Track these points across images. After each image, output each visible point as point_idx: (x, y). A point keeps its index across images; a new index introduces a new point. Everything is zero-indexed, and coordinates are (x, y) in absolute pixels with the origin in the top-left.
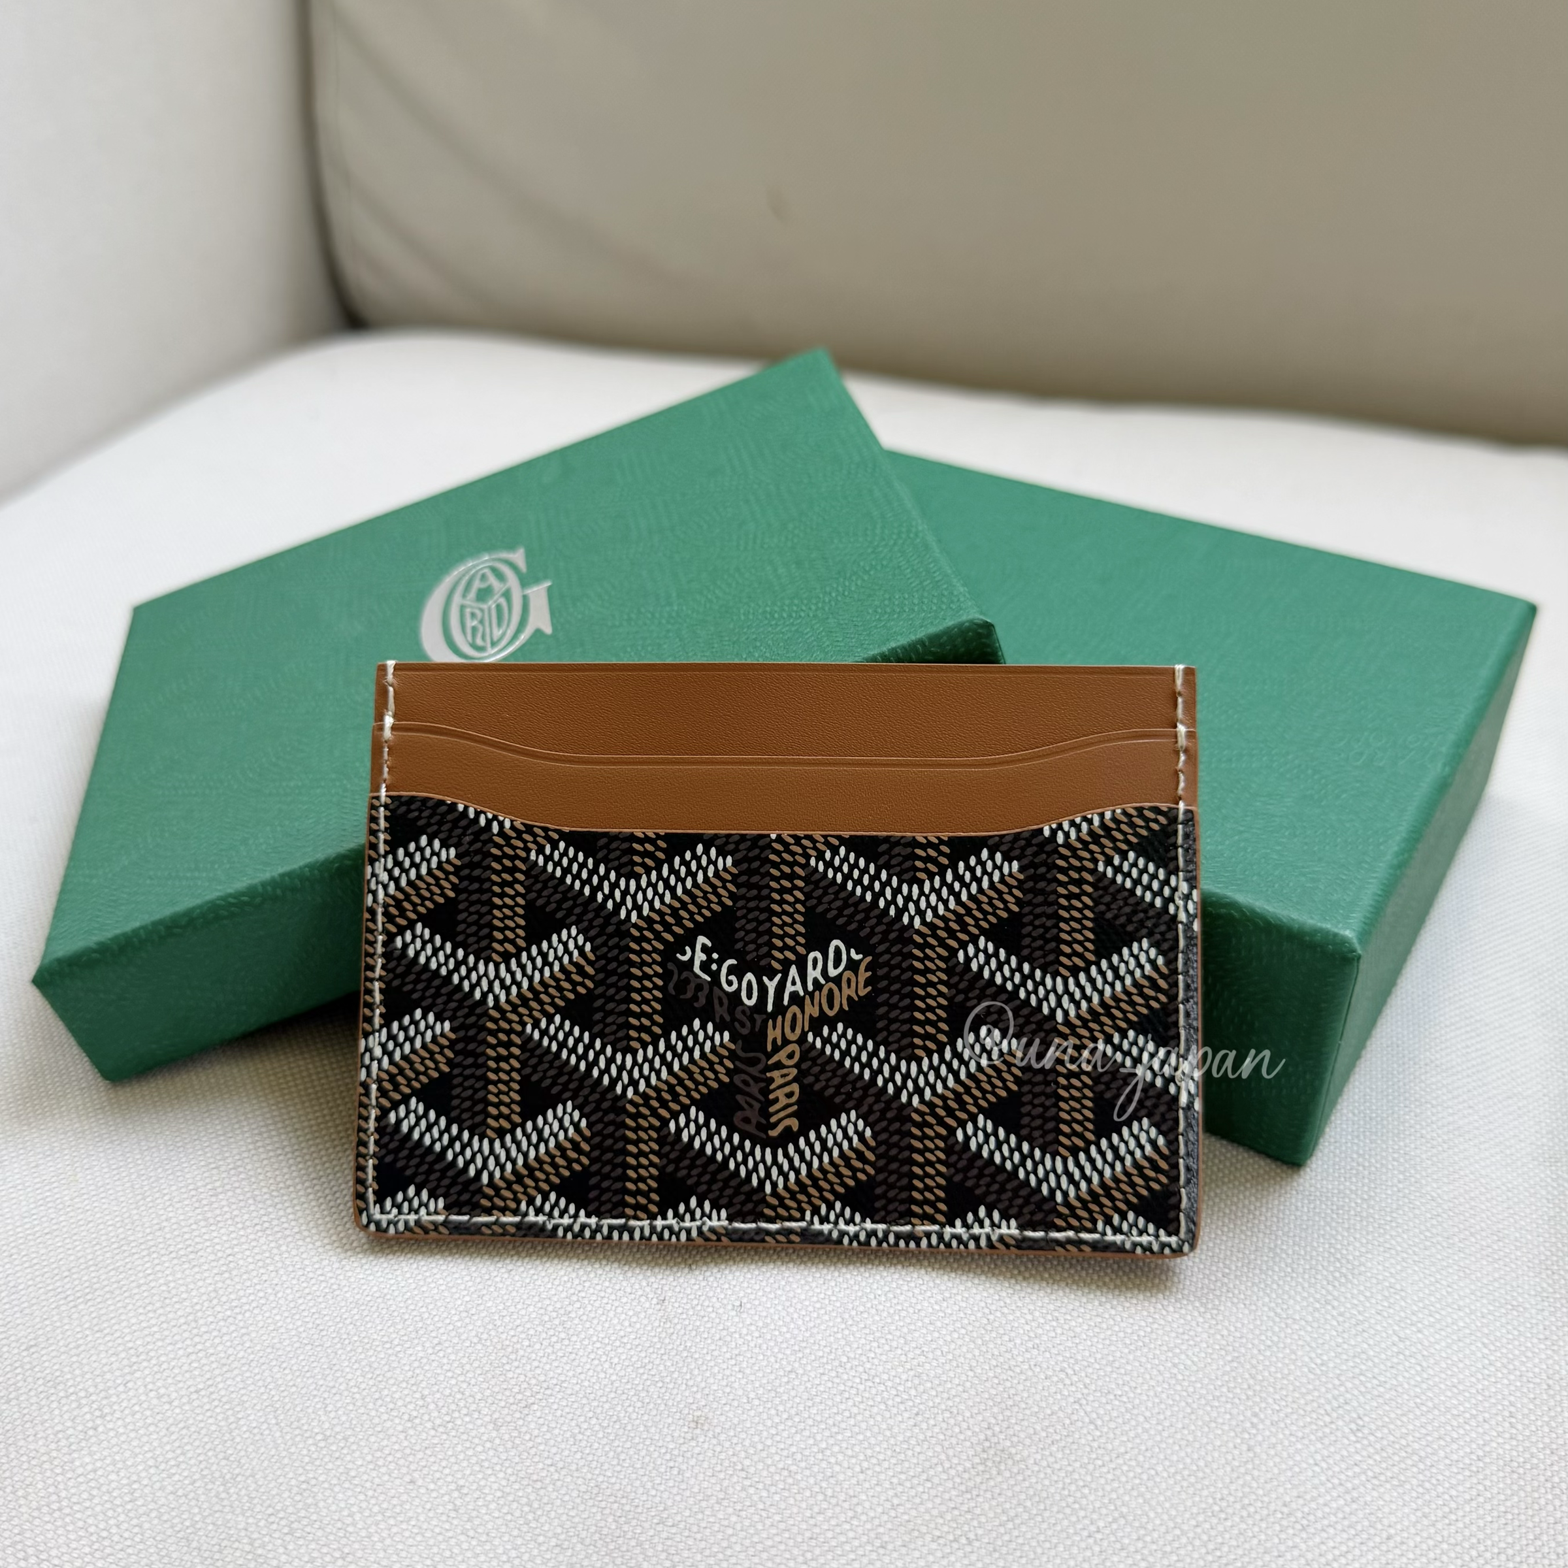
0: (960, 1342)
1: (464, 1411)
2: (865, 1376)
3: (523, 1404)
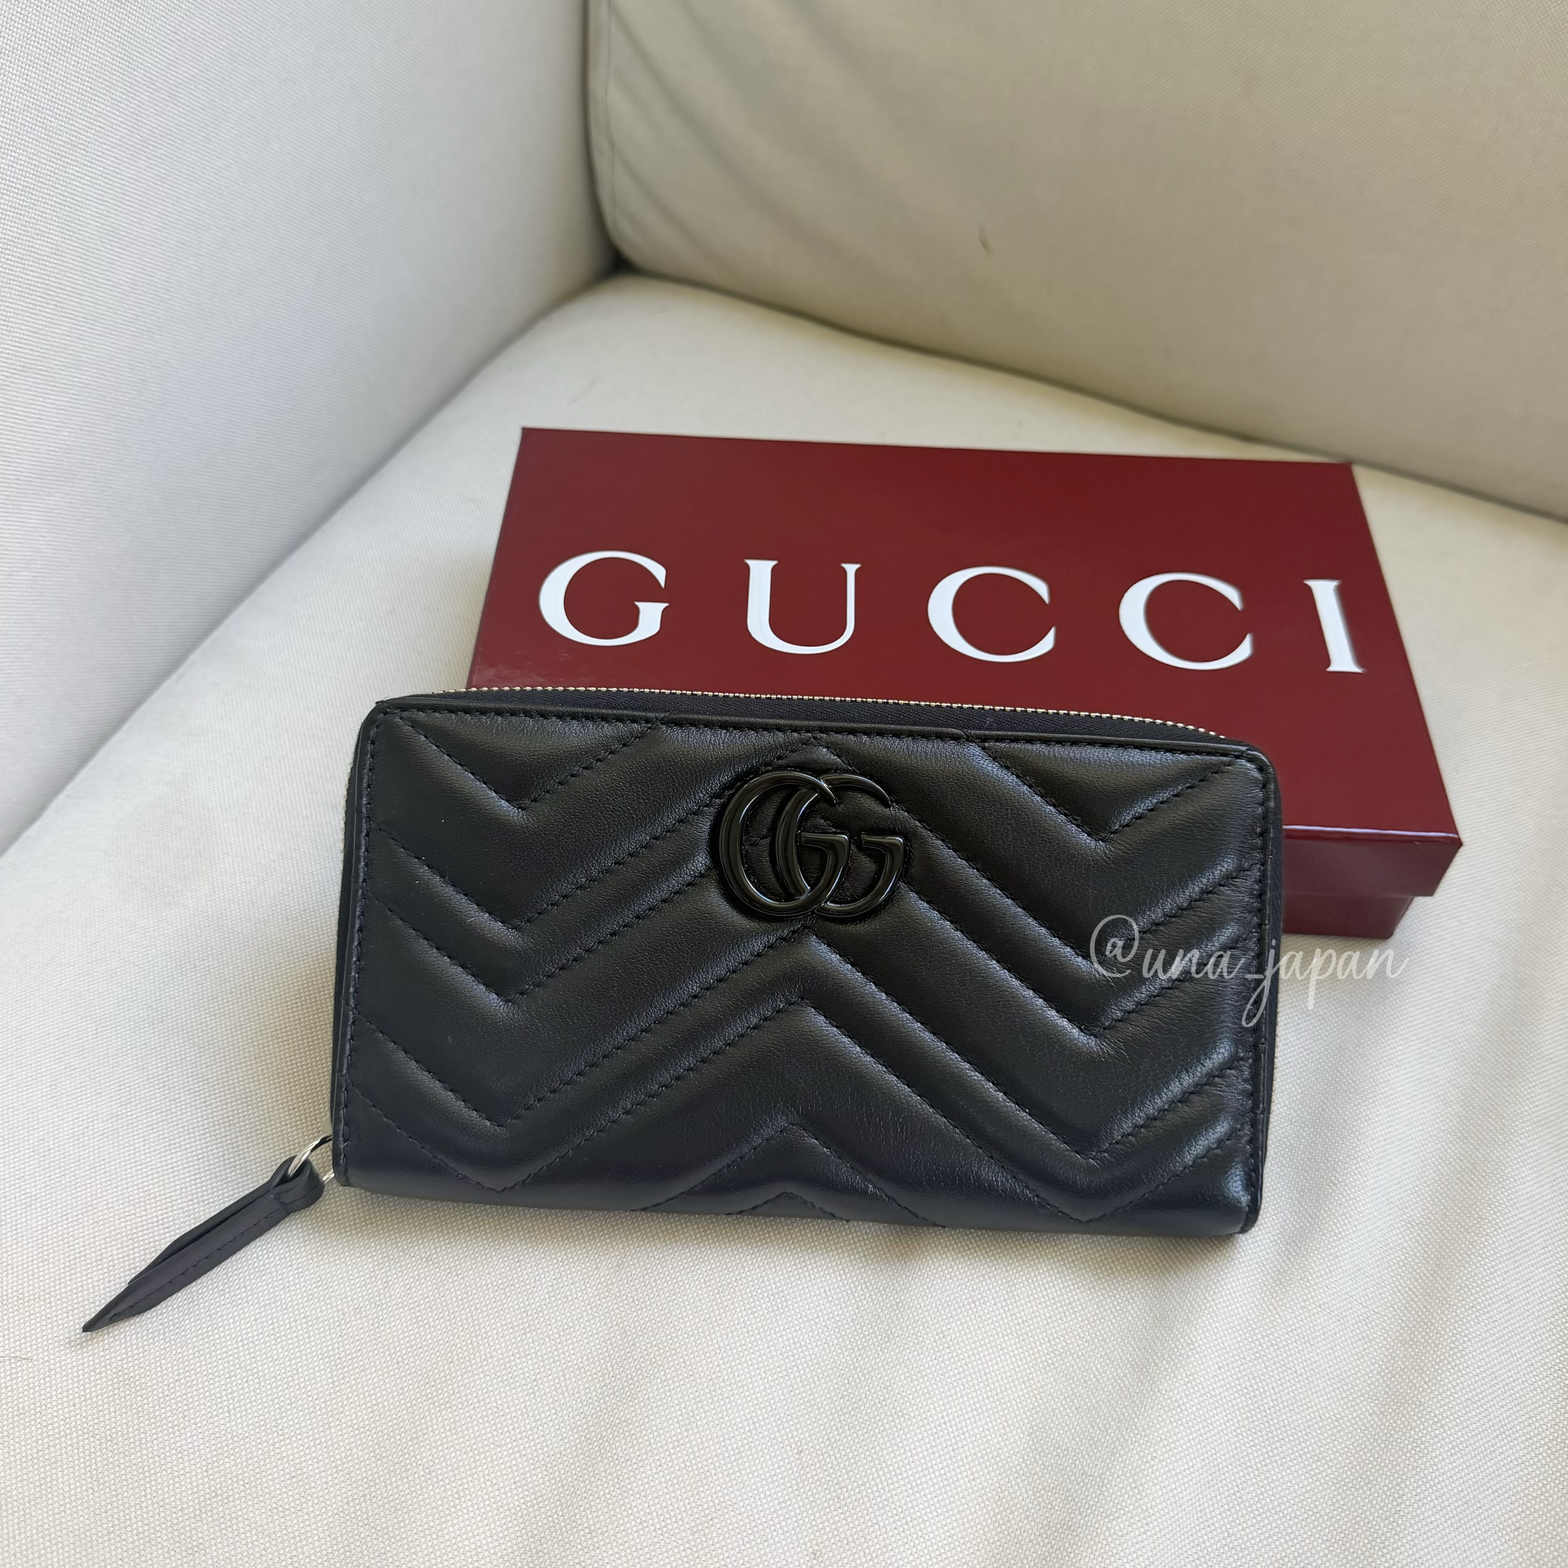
0: (980, 1513)
1: (674, 1520)
2: (920, 1534)
3: (709, 1517)
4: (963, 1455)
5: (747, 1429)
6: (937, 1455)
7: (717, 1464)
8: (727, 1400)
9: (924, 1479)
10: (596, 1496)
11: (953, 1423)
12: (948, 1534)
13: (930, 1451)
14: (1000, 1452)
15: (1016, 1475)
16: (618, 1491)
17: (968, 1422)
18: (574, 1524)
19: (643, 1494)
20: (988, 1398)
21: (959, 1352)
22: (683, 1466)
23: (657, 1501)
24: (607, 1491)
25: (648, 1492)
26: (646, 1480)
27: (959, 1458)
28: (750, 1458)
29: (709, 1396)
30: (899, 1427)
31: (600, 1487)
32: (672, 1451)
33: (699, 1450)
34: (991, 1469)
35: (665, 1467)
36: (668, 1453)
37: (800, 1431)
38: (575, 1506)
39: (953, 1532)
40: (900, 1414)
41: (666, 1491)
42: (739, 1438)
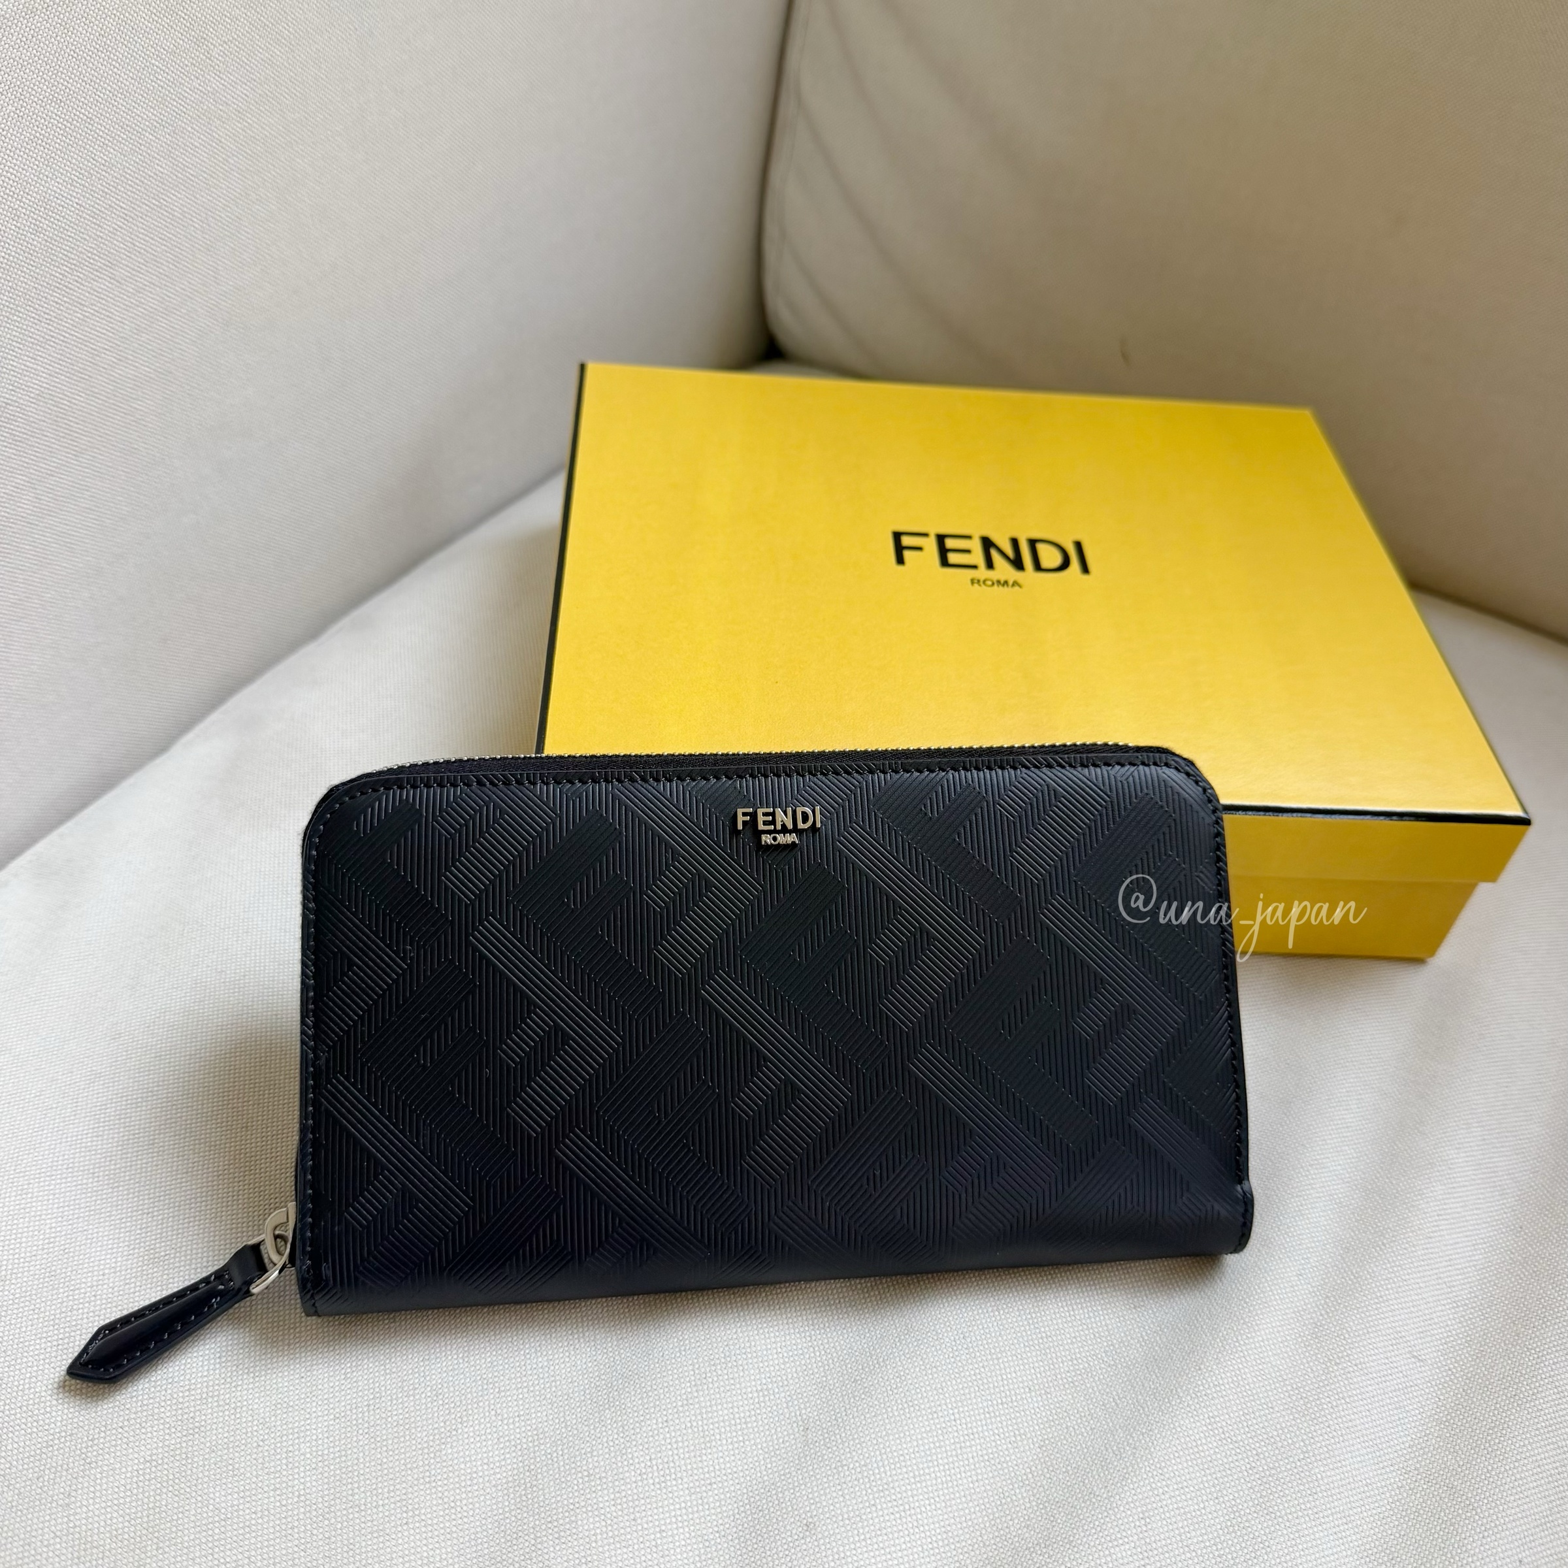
4: (970, 1455)
5: (757, 1400)
6: (943, 1449)
7: (723, 1430)
8: (741, 1368)
9: (927, 1471)
10: (599, 1441)
11: (964, 1421)
12: (943, 1529)
13: (937, 1444)
14: (1008, 1458)
15: (1021, 1484)
16: (622, 1440)
17: (979, 1423)
18: (573, 1465)
19: (646, 1446)
20: (1002, 1404)
21: (978, 1354)
22: (689, 1425)
23: (659, 1455)
24: (611, 1438)
25: (652, 1445)
26: (651, 1434)
27: (965, 1456)
28: (756, 1430)
29: (723, 1360)
30: (908, 1415)
31: (604, 1434)
32: (681, 1409)
33: (707, 1412)
34: (996, 1473)
35: (671, 1423)
36: (675, 1410)
37: (809, 1410)
38: (577, 1448)
39: (949, 1528)
40: (911, 1404)
41: (669, 1447)
42: (747, 1408)
